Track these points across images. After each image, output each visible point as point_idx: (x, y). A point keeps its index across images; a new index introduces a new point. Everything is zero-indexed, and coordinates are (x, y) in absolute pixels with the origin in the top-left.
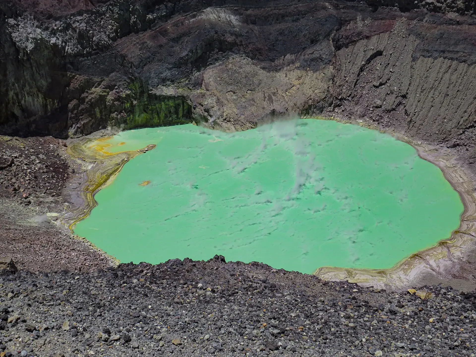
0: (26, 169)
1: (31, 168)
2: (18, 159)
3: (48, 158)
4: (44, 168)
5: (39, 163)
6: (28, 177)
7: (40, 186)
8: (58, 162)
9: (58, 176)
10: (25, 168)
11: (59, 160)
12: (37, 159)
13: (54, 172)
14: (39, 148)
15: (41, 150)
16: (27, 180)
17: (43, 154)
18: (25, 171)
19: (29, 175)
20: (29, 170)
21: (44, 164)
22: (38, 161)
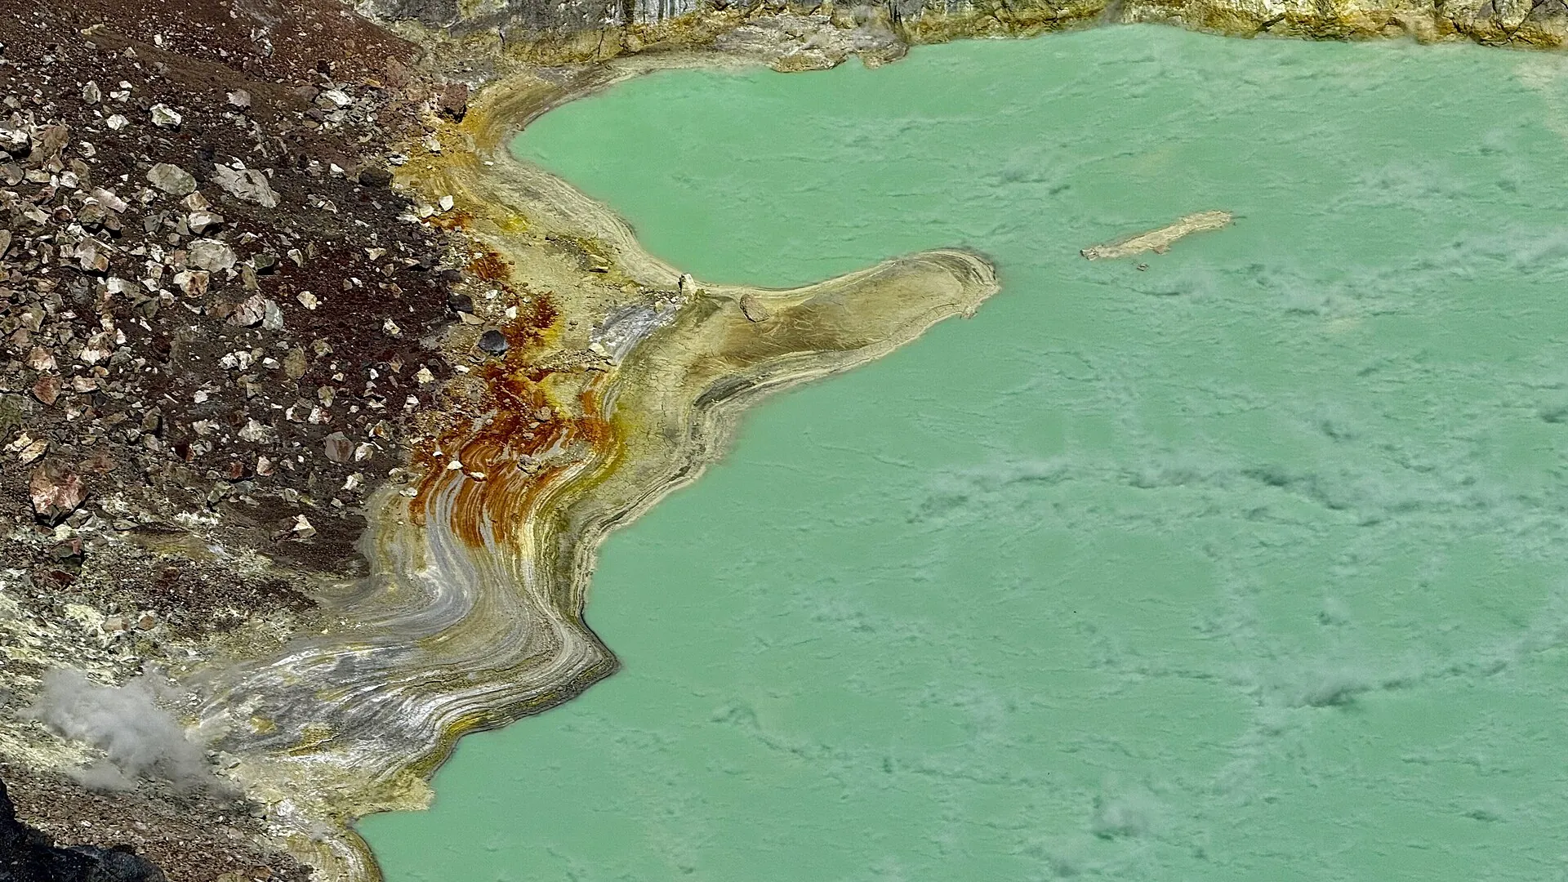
0: (95, 273)
1: (132, 270)
2: (35, 176)
3: (292, 202)
4: (250, 281)
5: (212, 230)
6: (96, 338)
7: (194, 436)
8: (373, 255)
9: (357, 379)
10: (88, 258)
11: (389, 242)
12: (193, 200)
13: (323, 332)
14: (232, 98)
15: (241, 121)
16: (85, 372)
17: (258, 164)
18: (79, 289)
19: (106, 323)
20: (115, 285)
21: (256, 247)
22: (200, 219)
